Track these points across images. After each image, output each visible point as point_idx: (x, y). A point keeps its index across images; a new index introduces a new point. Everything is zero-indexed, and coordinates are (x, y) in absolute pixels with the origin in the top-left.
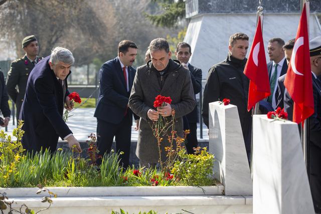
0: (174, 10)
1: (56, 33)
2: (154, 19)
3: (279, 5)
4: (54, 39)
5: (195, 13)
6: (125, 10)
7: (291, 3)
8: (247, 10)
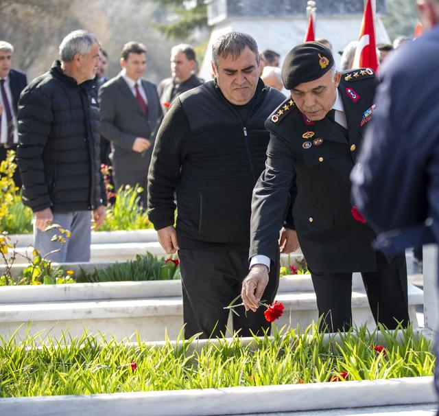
0: (190, 18)
1: (30, 52)
2: (163, 30)
3: (332, 6)
4: (27, 61)
5: (222, 17)
6: (122, 21)
7: (346, 3)
8: (290, 12)
